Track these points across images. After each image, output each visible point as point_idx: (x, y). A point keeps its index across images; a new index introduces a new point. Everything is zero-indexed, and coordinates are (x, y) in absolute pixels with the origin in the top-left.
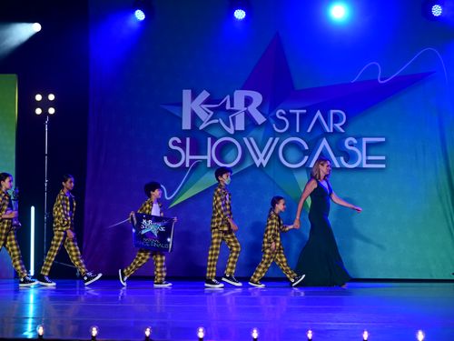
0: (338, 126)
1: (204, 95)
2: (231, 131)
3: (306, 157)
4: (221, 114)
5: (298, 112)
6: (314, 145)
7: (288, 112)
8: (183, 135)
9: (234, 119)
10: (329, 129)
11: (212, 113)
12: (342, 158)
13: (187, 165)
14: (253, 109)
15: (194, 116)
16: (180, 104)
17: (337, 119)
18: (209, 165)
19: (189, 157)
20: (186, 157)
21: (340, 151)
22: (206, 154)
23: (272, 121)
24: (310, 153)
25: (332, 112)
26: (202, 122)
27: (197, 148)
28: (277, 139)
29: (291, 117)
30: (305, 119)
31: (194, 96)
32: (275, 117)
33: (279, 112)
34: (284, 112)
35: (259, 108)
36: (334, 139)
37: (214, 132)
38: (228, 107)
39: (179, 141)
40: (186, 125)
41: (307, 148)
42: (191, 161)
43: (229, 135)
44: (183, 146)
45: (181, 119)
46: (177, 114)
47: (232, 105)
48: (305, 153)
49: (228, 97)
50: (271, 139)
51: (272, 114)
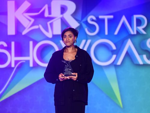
0: (141, 28)
1: (26, 5)
2: (50, 35)
3: (114, 56)
4: (41, 20)
5: (106, 18)
6: (120, 45)
7: (97, 18)
8: (8, 39)
9: (51, 25)
10: (133, 31)
11: (33, 20)
12: (145, 56)
13: (13, 65)
14: (68, 16)
15: (18, 24)
16: (5, 13)
17: (139, 22)
18: (31, 65)
19: (14, 59)
20: (12, 59)
21: (143, 50)
22: (28, 56)
23: (84, 26)
24: (117, 52)
25: (135, 17)
26: (24, 28)
27: (21, 51)
28: (89, 41)
29: (101, 22)
30: (113, 23)
31: (17, 6)
32: (86, 23)
33: (90, 18)
34: (94, 18)
35: (74, 15)
36: (138, 39)
37: (35, 37)
38: (46, 15)
39: (5, 45)
40: (11, 31)
41: (114, 48)
42: (16, 62)
43: (48, 39)
44: (9, 49)
45: (6, 26)
46: (3, 22)
47: (50, 13)
48: (113, 52)
49: (46, 7)
50: (84, 41)
51: (84, 20)
